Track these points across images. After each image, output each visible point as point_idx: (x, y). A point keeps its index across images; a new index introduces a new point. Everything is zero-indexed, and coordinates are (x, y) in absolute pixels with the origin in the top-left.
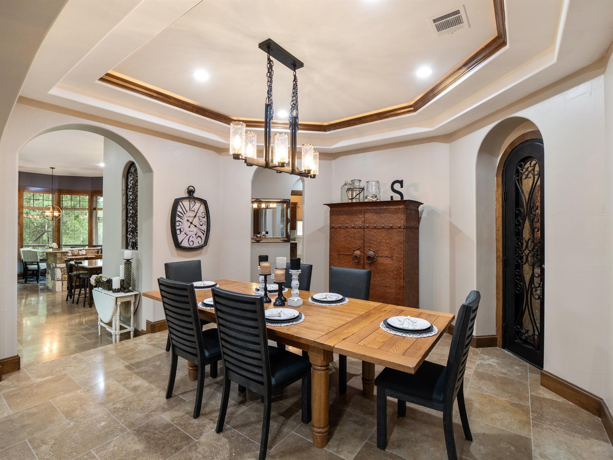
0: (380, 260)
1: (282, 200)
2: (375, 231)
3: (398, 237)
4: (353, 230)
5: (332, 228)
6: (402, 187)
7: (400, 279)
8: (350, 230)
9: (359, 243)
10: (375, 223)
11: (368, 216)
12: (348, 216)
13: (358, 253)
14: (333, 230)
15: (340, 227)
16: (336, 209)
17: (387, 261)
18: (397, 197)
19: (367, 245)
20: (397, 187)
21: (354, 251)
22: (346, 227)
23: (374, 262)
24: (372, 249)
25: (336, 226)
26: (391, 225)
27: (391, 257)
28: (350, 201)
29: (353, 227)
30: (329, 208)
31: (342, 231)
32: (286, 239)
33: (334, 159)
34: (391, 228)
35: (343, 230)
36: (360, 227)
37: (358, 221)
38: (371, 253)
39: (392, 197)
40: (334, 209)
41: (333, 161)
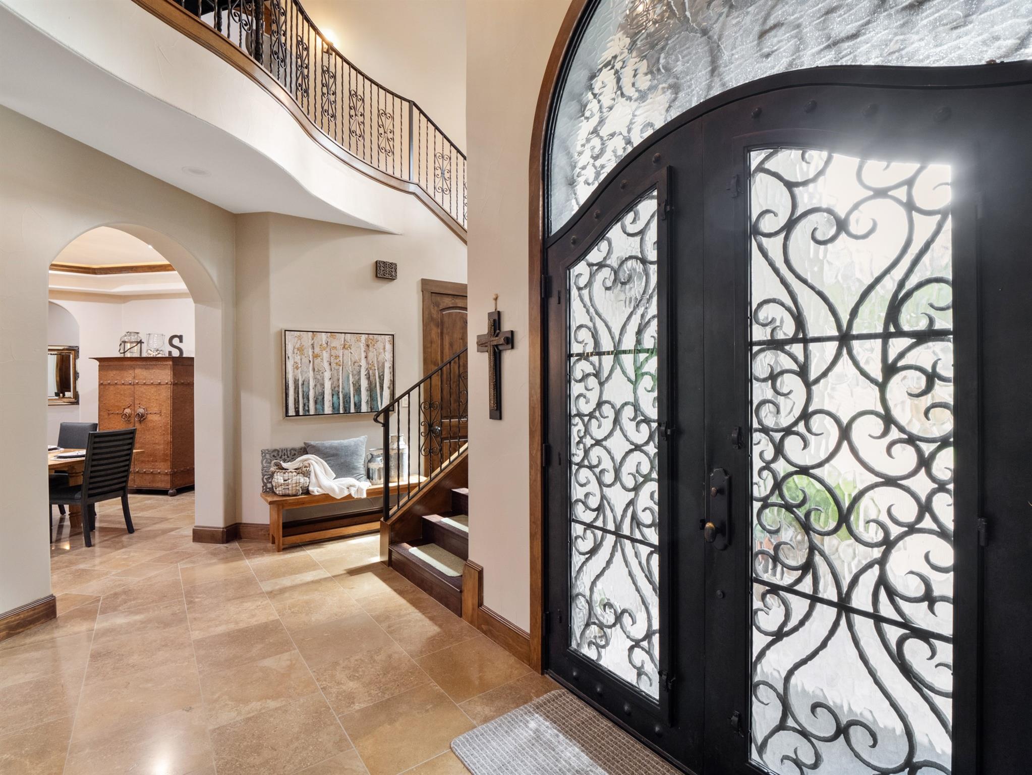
0: (150, 417)
1: (66, 347)
2: (145, 387)
3: (165, 394)
4: (123, 386)
5: (101, 385)
6: (181, 341)
7: (168, 434)
8: (119, 386)
9: (129, 401)
10: (145, 379)
11: (138, 371)
12: (118, 372)
13: (128, 411)
14: (102, 387)
15: (109, 384)
16: (106, 363)
17: (156, 418)
18: (176, 353)
19: (137, 402)
20: (176, 341)
21: (124, 409)
22: (116, 383)
23: (144, 419)
24: (141, 406)
25: (105, 383)
26: (159, 381)
27: (160, 414)
28: (122, 355)
29: (123, 384)
30: (97, 363)
31: (112, 388)
32: (73, 400)
33: (124, 303)
34: (160, 384)
35: (113, 386)
36: (130, 384)
37: (128, 376)
38: (141, 411)
39: (170, 353)
40: (103, 363)
41: (123, 305)
